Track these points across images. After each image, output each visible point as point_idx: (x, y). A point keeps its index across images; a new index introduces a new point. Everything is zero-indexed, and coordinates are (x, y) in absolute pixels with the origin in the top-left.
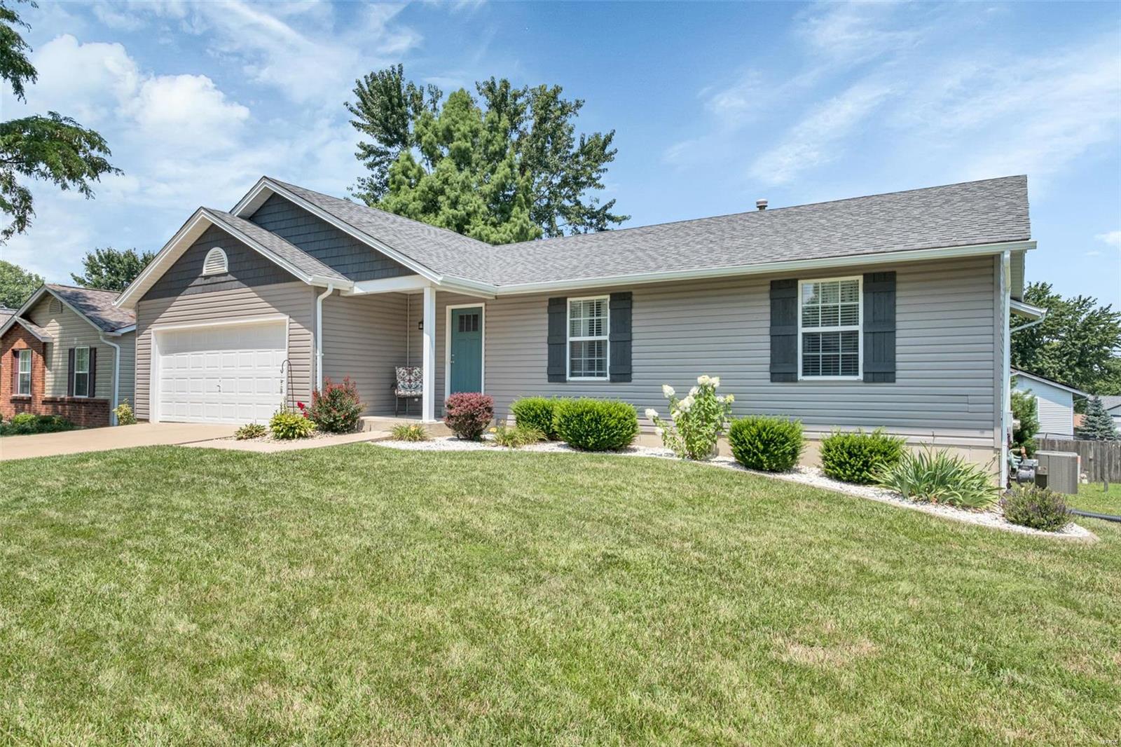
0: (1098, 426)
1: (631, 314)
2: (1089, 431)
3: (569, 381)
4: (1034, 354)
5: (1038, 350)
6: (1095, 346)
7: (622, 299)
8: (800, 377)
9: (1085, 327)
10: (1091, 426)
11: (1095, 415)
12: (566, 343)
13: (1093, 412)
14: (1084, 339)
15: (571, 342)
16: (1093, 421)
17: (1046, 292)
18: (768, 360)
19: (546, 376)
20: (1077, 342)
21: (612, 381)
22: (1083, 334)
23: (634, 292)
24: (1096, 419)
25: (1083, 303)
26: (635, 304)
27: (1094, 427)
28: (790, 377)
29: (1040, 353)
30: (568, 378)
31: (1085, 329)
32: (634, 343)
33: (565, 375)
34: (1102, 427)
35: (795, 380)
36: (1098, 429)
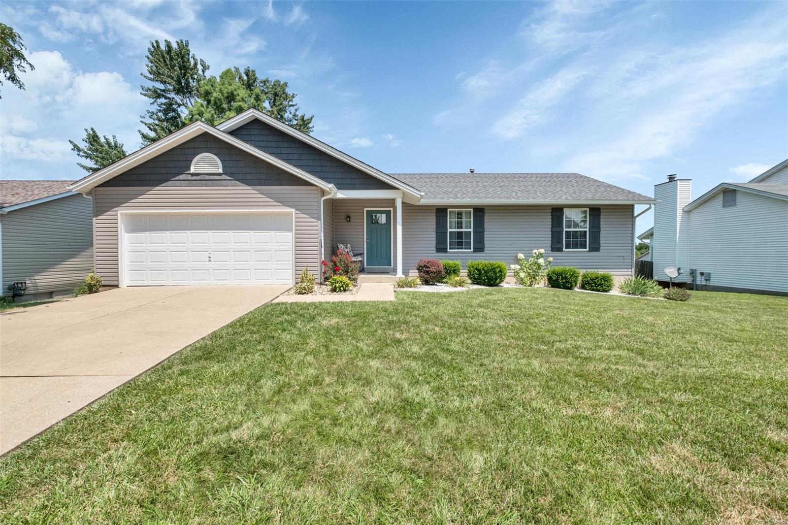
1: (484, 219)
3: (449, 252)
7: (479, 211)
8: (564, 249)
12: (447, 233)
15: (450, 232)
18: (550, 242)
19: (434, 249)
21: (474, 251)
23: (485, 208)
26: (486, 214)
28: (560, 250)
30: (448, 250)
32: (485, 233)
33: (447, 249)
35: (562, 251)
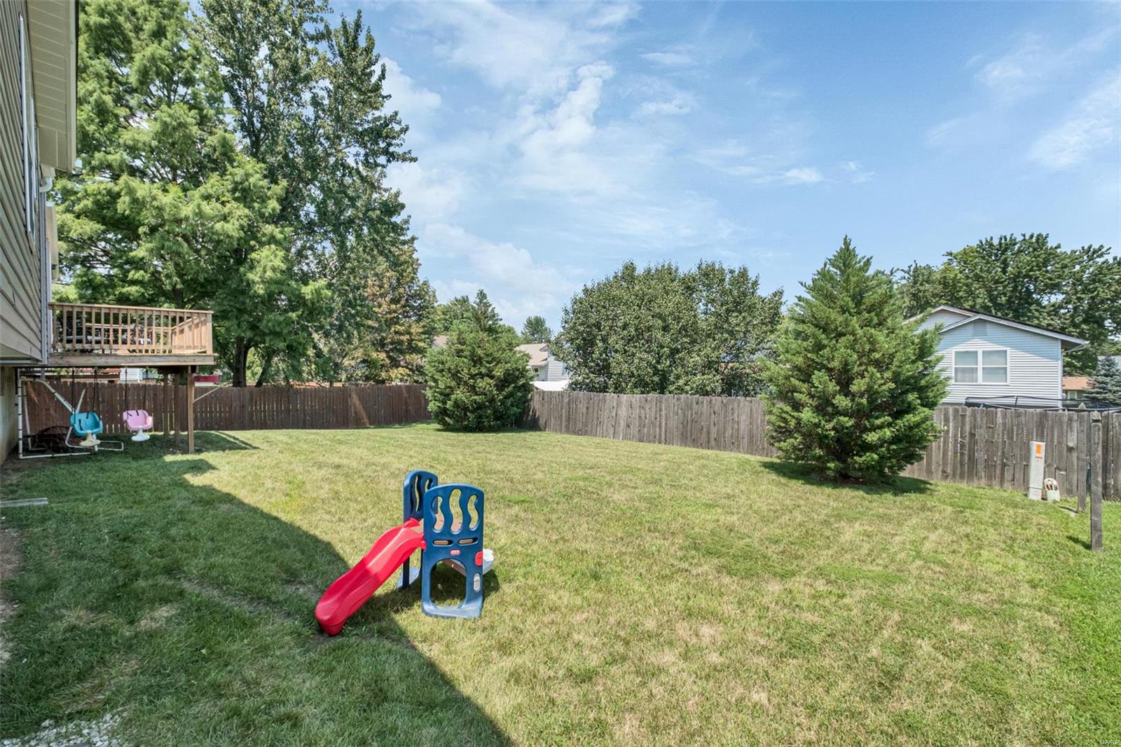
0: (1110, 388)
2: (1097, 393)
4: (1030, 311)
5: (1033, 307)
6: (1108, 299)
9: (1094, 279)
10: (1100, 388)
11: (1106, 376)
13: (1103, 372)
14: (1093, 292)
16: (1103, 383)
17: (1044, 243)
20: (1083, 296)
22: (1091, 287)
24: (1108, 379)
25: (1091, 253)
27: (1104, 389)
29: (1037, 310)
31: (1094, 281)
34: (1115, 389)
36: (1110, 391)
